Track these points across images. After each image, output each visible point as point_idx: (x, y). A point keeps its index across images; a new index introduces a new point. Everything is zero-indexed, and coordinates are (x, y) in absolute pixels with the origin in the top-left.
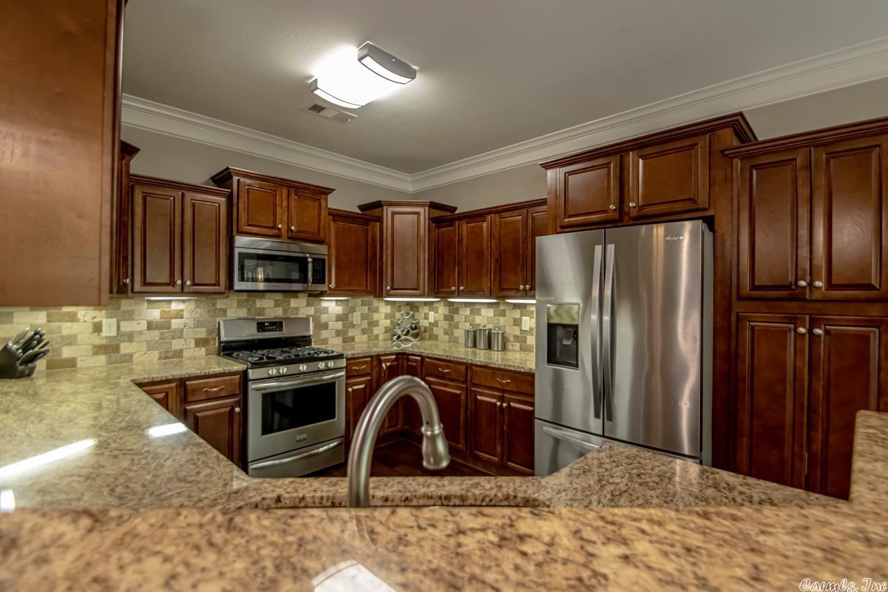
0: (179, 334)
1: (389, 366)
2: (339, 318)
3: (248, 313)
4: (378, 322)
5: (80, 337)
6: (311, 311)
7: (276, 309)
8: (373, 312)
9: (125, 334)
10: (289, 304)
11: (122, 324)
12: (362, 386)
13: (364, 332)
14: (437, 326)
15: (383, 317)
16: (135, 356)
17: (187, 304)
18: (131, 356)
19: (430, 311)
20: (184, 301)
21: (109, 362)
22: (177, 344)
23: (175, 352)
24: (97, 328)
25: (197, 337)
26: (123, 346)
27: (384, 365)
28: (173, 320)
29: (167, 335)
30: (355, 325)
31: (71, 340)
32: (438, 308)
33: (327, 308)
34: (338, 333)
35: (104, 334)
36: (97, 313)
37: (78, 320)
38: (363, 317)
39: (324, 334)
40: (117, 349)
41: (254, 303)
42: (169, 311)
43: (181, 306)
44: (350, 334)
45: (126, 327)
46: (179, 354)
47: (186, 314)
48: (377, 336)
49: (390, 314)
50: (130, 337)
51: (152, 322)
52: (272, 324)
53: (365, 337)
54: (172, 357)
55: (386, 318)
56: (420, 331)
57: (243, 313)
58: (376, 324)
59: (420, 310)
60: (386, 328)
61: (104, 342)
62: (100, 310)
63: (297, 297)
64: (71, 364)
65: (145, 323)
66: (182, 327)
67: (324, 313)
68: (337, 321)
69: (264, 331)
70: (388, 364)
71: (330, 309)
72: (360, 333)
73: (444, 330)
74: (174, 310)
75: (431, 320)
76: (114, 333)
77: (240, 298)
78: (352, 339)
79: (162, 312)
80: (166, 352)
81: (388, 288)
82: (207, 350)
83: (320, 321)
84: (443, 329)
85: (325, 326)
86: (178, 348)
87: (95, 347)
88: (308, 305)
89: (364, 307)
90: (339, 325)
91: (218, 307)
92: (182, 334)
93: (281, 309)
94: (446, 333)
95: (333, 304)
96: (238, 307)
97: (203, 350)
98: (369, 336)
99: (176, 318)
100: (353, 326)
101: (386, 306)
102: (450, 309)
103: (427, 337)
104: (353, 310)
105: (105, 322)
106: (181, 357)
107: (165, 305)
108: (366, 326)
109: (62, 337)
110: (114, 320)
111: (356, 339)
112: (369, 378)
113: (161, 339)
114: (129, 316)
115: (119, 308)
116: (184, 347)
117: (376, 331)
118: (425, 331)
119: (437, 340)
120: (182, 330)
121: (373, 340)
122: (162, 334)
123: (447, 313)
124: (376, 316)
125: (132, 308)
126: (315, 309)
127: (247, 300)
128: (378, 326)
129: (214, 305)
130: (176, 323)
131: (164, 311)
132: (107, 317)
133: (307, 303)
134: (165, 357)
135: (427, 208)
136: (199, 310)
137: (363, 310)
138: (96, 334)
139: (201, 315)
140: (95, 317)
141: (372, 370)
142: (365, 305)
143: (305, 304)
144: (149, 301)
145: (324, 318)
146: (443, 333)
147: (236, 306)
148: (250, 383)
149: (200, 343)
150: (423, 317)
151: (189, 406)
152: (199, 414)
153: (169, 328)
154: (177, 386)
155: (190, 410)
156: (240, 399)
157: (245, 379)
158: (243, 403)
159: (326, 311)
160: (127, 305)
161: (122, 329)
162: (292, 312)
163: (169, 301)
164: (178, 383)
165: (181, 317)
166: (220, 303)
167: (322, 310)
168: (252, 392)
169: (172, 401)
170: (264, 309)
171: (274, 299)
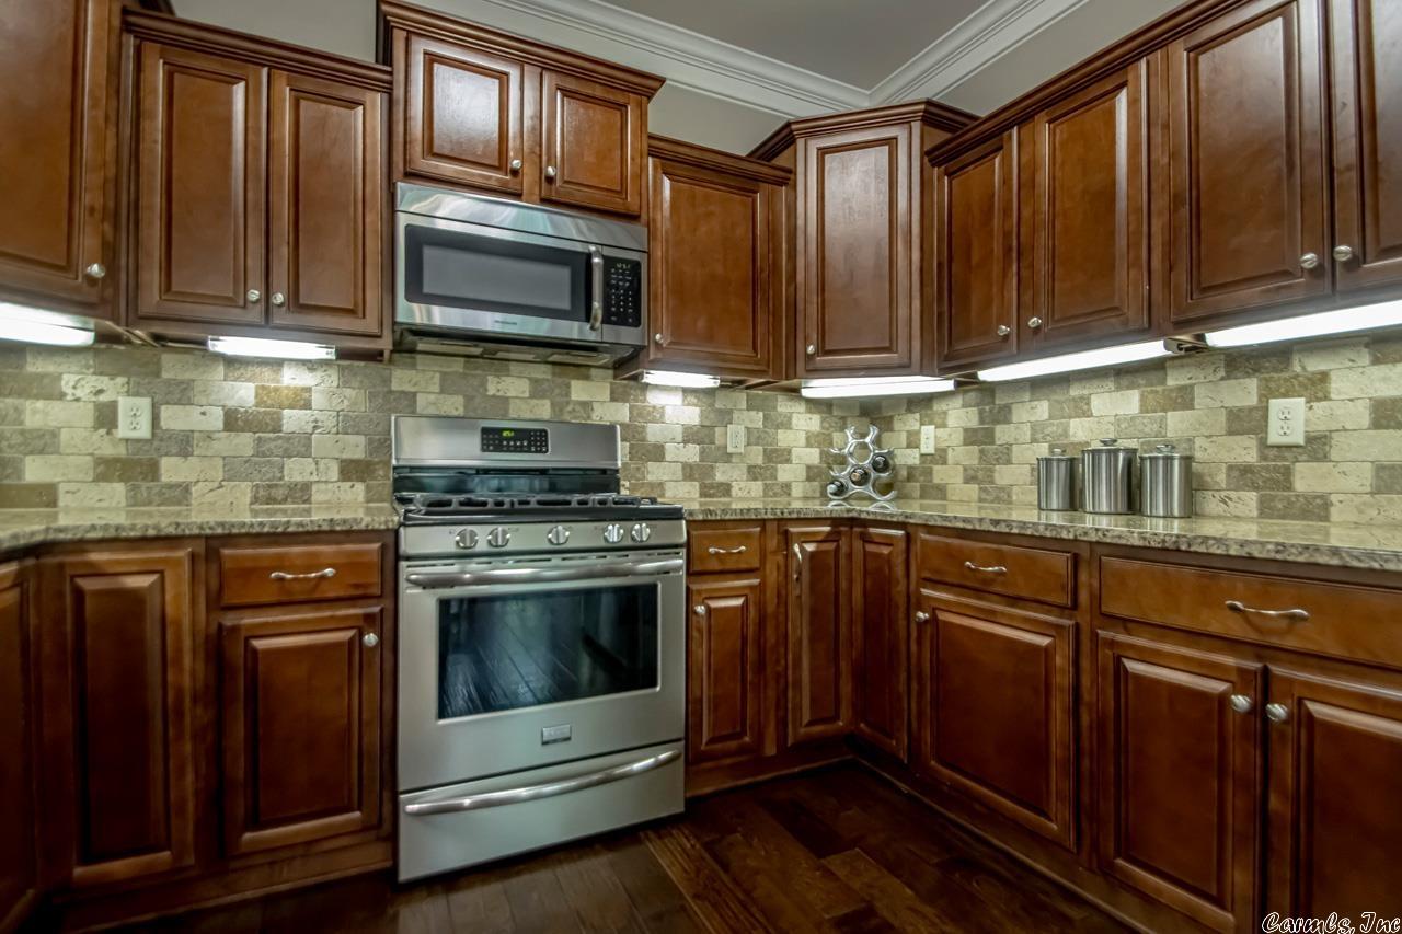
0: (301, 445)
1: (813, 555)
2: (690, 436)
3: (465, 407)
4: (789, 452)
5: (65, 436)
6: (620, 413)
7: (534, 401)
8: (778, 427)
9: (171, 436)
10: (568, 394)
11: (165, 411)
12: (738, 602)
13: (753, 473)
14: (945, 463)
15: (803, 441)
16: (195, 490)
17: (321, 370)
18: (184, 488)
19: (922, 424)
20: (311, 362)
21: (134, 500)
22: (296, 470)
23: (293, 487)
24: (106, 417)
25: (344, 456)
26: (166, 463)
27: (797, 548)
28: (285, 412)
29: (272, 445)
30: (731, 455)
31: (42, 443)
32: (945, 413)
33: (661, 412)
34: (689, 472)
35: (123, 431)
36: (104, 382)
37: (61, 397)
38: (753, 438)
39: (655, 472)
40: (152, 471)
41: (483, 385)
42: (276, 390)
43: (309, 378)
44: (719, 477)
45: (173, 418)
46: (302, 492)
47: (317, 400)
48: (787, 487)
49: (818, 435)
50: (184, 444)
51: (236, 411)
52: (520, 434)
53: (757, 487)
54: (284, 501)
55: (809, 445)
56: (895, 476)
57: (454, 405)
58: (784, 456)
59: (897, 425)
60: (809, 468)
61: (121, 451)
62: (113, 377)
63: (587, 378)
65: (219, 412)
66: (310, 430)
67: (654, 421)
68: (685, 442)
69: (499, 448)
70: (810, 547)
71: (669, 411)
72: (745, 477)
73: (965, 469)
74: (288, 388)
75: (928, 446)
76: (144, 431)
77: (445, 370)
78: (725, 489)
79: (261, 391)
80: (270, 486)
81: (811, 349)
82: (368, 489)
83: (644, 439)
84: (961, 468)
85: (657, 453)
86: (298, 478)
87: (100, 462)
88: (614, 398)
89: (753, 413)
90: (692, 453)
91: (395, 386)
92: (308, 446)
93: (547, 403)
94: (969, 480)
95: (677, 399)
96: (442, 391)
97: (360, 487)
98: (766, 485)
99: (291, 407)
100: (727, 457)
101: (809, 415)
102: (981, 413)
103: (917, 493)
104: (725, 417)
105: (125, 404)
106: (308, 501)
107: (267, 373)
108: (760, 460)
109: (23, 433)
110: (144, 403)
111: (735, 491)
112: (755, 581)
113: (257, 454)
114: (182, 394)
115: (157, 374)
116: (314, 478)
117: (784, 473)
118: (910, 478)
119: (944, 498)
120: (308, 437)
121: (775, 495)
122: (259, 441)
123: (974, 423)
124: (784, 438)
125: (187, 376)
126: (631, 409)
127: (464, 376)
128: (788, 461)
129: (387, 381)
130: (293, 419)
131: (263, 387)
132: (128, 393)
133: (613, 393)
134: (266, 496)
135: (917, 126)
136: (348, 392)
137: (752, 421)
138: (103, 431)
139: (354, 403)
140: (100, 391)
141: (763, 560)
142: (758, 409)
143: (606, 396)
144: (231, 362)
145: (653, 433)
146: (960, 479)
147: (436, 388)
148: (403, 564)
149: (352, 470)
150: (904, 444)
151: (229, 620)
152: (259, 644)
153: (277, 429)
154: (193, 557)
155: (235, 629)
156: (376, 609)
157: (392, 554)
158: (388, 623)
159: (657, 415)
160: (173, 366)
161: (164, 424)
162: (574, 410)
163: (277, 364)
164: (200, 547)
165: (307, 406)
166: (401, 378)
167: (649, 414)
168: (408, 593)
169: (180, 601)
170: (505, 400)
171: (530, 379)
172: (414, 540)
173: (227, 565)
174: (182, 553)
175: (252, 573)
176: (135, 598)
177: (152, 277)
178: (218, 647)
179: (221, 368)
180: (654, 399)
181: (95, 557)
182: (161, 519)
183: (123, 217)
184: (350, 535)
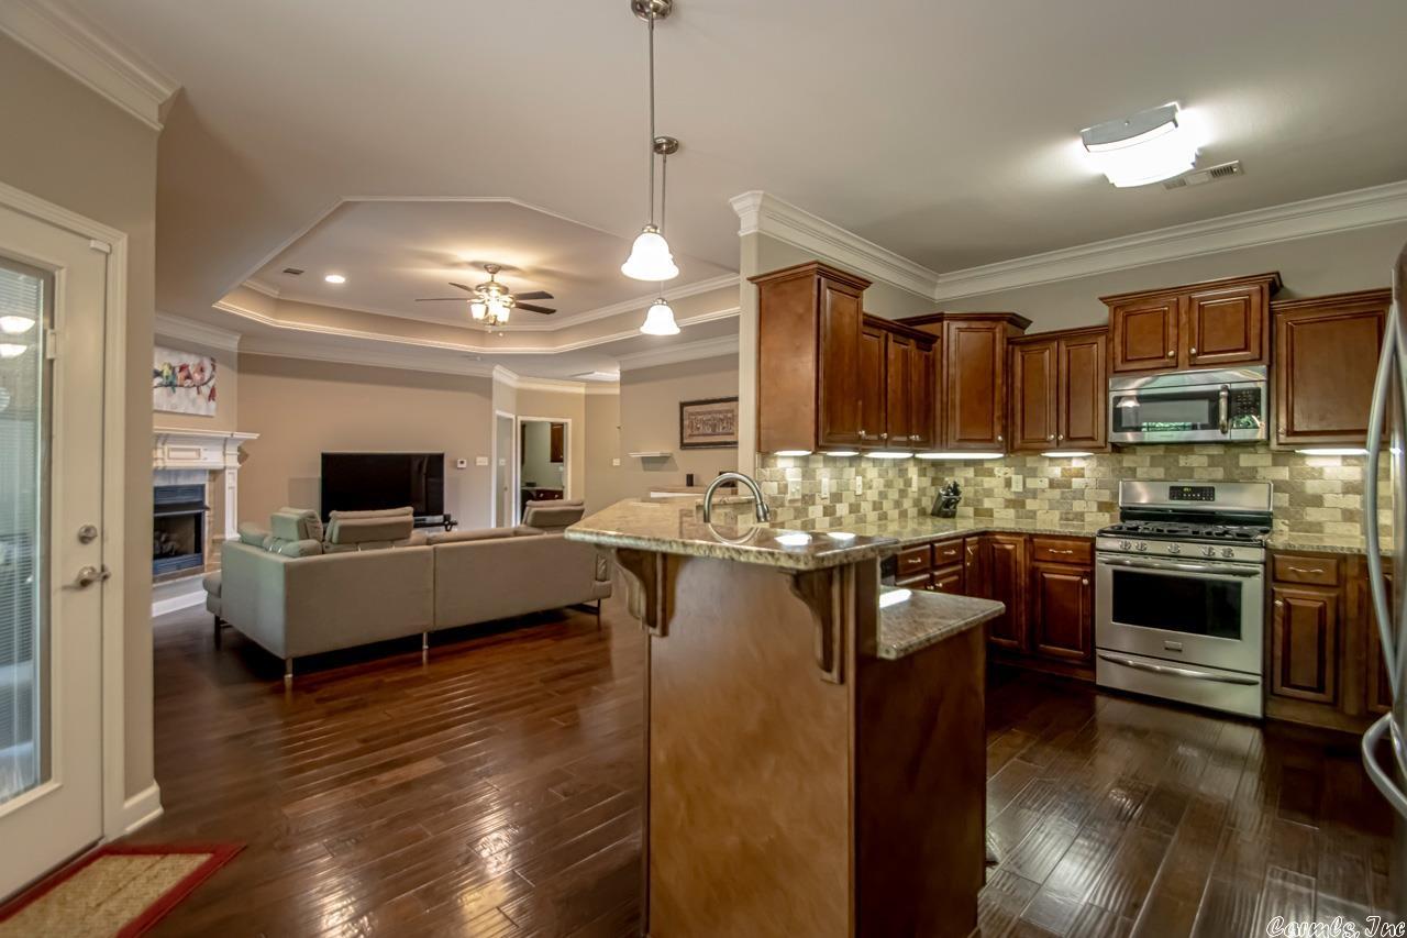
0: (1080, 495)
2: (1350, 488)
3: (1165, 474)
5: (996, 490)
6: (1283, 473)
7: (1211, 469)
9: (1030, 490)
10: (1238, 463)
11: (1028, 480)
12: (1315, 605)
16: (1038, 513)
17: (1088, 461)
18: (1035, 512)
20: (1084, 458)
21: (1018, 517)
22: (1078, 506)
23: (1077, 514)
24: (1008, 483)
25: (1100, 500)
26: (1028, 501)
28: (1074, 479)
29: (1068, 494)
31: (989, 493)
33: (1321, 471)
34: (1349, 516)
35: (1014, 489)
36: (1007, 471)
37: (994, 476)
39: (1315, 514)
40: (1023, 505)
41: (1176, 460)
42: (1070, 469)
43: (1082, 464)
45: (1032, 483)
46: (1080, 516)
47: (1087, 473)
50: (1034, 494)
51: (1054, 479)
52: (1195, 490)
57: (1159, 472)
61: (1013, 497)
62: (1010, 467)
63: (1252, 452)
64: (989, 513)
65: (1046, 481)
66: (1084, 487)
67: (1315, 478)
68: (1345, 493)
69: (1178, 498)
71: (1328, 471)
74: (1074, 469)
76: (1020, 489)
77: (1153, 454)
79: (1064, 471)
80: (1067, 513)
82: (1111, 516)
83: (1303, 492)
85: (1317, 501)
86: (1078, 510)
87: (1007, 500)
88: (1275, 463)
90: (1352, 501)
91: (1124, 465)
92: (1083, 495)
93: (1220, 469)
95: (1336, 463)
96: (1152, 466)
97: (1107, 515)
99: (1077, 477)
105: (1014, 477)
106: (1083, 521)
107: (1065, 462)
109: (984, 489)
110: (1021, 477)
112: (1334, 594)
113: (1062, 498)
114: (1033, 473)
115: (1025, 466)
116: (1086, 510)
120: (1083, 491)
122: (1063, 493)
125: (1035, 465)
126: (1291, 472)
127: (1164, 457)
129: (1120, 462)
130: (1077, 483)
131: (1064, 469)
132: (1015, 474)
133: (1273, 459)
134: (1065, 518)
136: (1101, 468)
138: (1007, 489)
139: (1103, 474)
140: (1007, 474)
141: (1339, 580)
143: (1269, 463)
144: (1051, 459)
145: (1311, 487)
147: (1148, 464)
148: (1097, 552)
149: (1103, 507)
151: (1037, 564)
152: (1046, 576)
153: (1070, 487)
154: (1025, 540)
155: (1038, 568)
156: (1089, 570)
157: (1093, 549)
158: (1091, 575)
159: (1318, 474)
160: (1031, 461)
161: (1028, 485)
162: (1242, 474)
163: (1070, 459)
164: (1027, 537)
165: (1083, 476)
166: (1128, 461)
167: (1307, 473)
168: (1099, 565)
169: (1020, 554)
170: (1191, 469)
171: (1208, 455)
172: (1101, 543)
173: (1036, 544)
174: (1021, 539)
175: (1044, 548)
176: (1008, 551)
177: (1018, 435)
178: (1033, 573)
179: (1047, 462)
180: (1310, 463)
181: (998, 537)
182: (1026, 526)
183: (1008, 416)
184: (1077, 538)
